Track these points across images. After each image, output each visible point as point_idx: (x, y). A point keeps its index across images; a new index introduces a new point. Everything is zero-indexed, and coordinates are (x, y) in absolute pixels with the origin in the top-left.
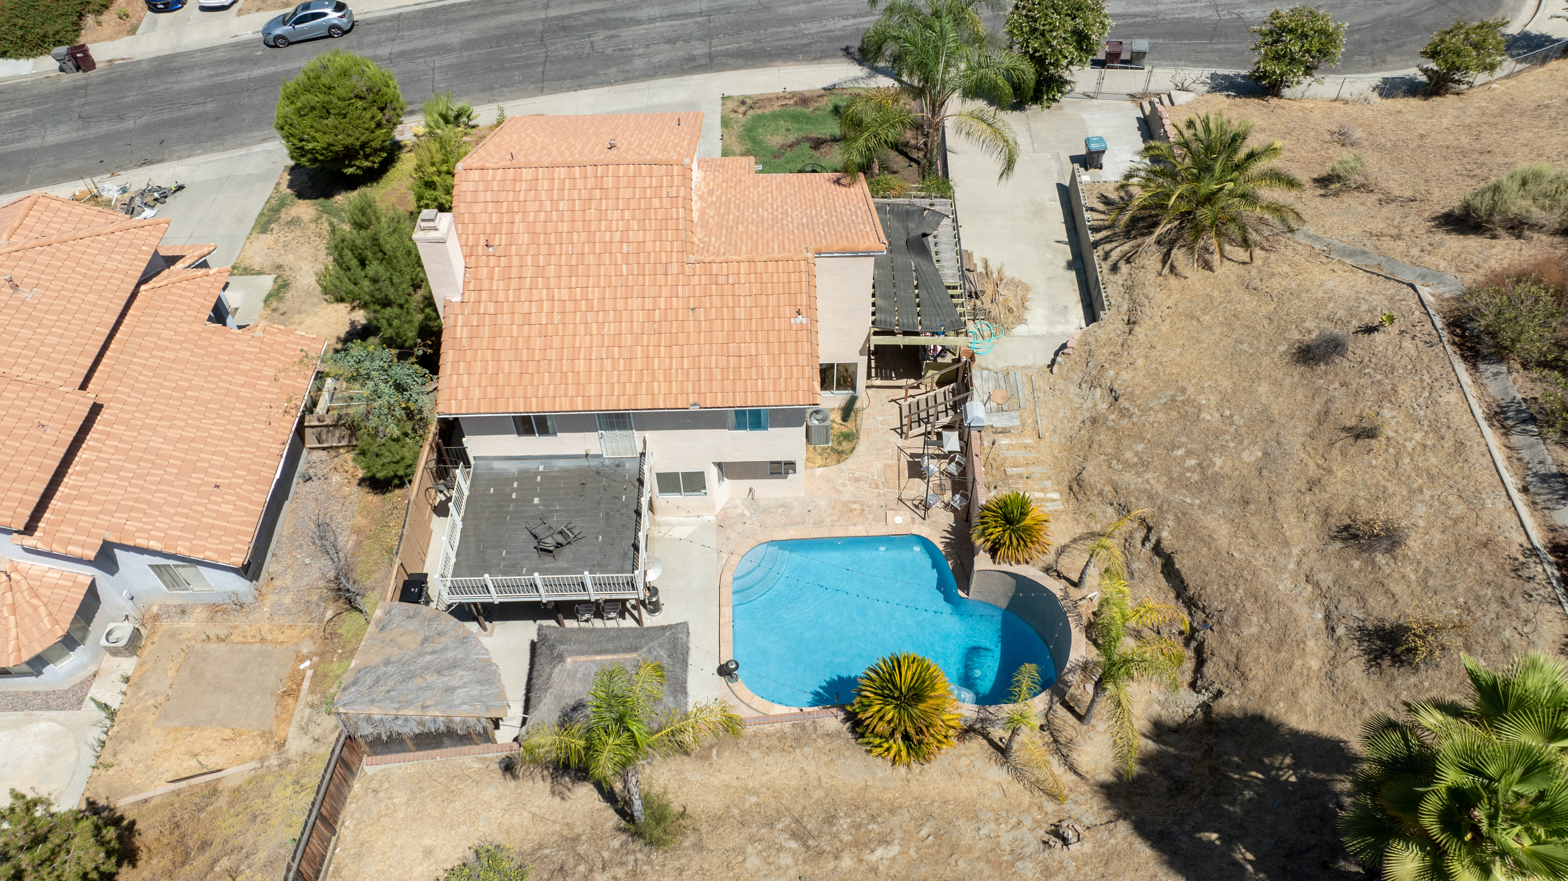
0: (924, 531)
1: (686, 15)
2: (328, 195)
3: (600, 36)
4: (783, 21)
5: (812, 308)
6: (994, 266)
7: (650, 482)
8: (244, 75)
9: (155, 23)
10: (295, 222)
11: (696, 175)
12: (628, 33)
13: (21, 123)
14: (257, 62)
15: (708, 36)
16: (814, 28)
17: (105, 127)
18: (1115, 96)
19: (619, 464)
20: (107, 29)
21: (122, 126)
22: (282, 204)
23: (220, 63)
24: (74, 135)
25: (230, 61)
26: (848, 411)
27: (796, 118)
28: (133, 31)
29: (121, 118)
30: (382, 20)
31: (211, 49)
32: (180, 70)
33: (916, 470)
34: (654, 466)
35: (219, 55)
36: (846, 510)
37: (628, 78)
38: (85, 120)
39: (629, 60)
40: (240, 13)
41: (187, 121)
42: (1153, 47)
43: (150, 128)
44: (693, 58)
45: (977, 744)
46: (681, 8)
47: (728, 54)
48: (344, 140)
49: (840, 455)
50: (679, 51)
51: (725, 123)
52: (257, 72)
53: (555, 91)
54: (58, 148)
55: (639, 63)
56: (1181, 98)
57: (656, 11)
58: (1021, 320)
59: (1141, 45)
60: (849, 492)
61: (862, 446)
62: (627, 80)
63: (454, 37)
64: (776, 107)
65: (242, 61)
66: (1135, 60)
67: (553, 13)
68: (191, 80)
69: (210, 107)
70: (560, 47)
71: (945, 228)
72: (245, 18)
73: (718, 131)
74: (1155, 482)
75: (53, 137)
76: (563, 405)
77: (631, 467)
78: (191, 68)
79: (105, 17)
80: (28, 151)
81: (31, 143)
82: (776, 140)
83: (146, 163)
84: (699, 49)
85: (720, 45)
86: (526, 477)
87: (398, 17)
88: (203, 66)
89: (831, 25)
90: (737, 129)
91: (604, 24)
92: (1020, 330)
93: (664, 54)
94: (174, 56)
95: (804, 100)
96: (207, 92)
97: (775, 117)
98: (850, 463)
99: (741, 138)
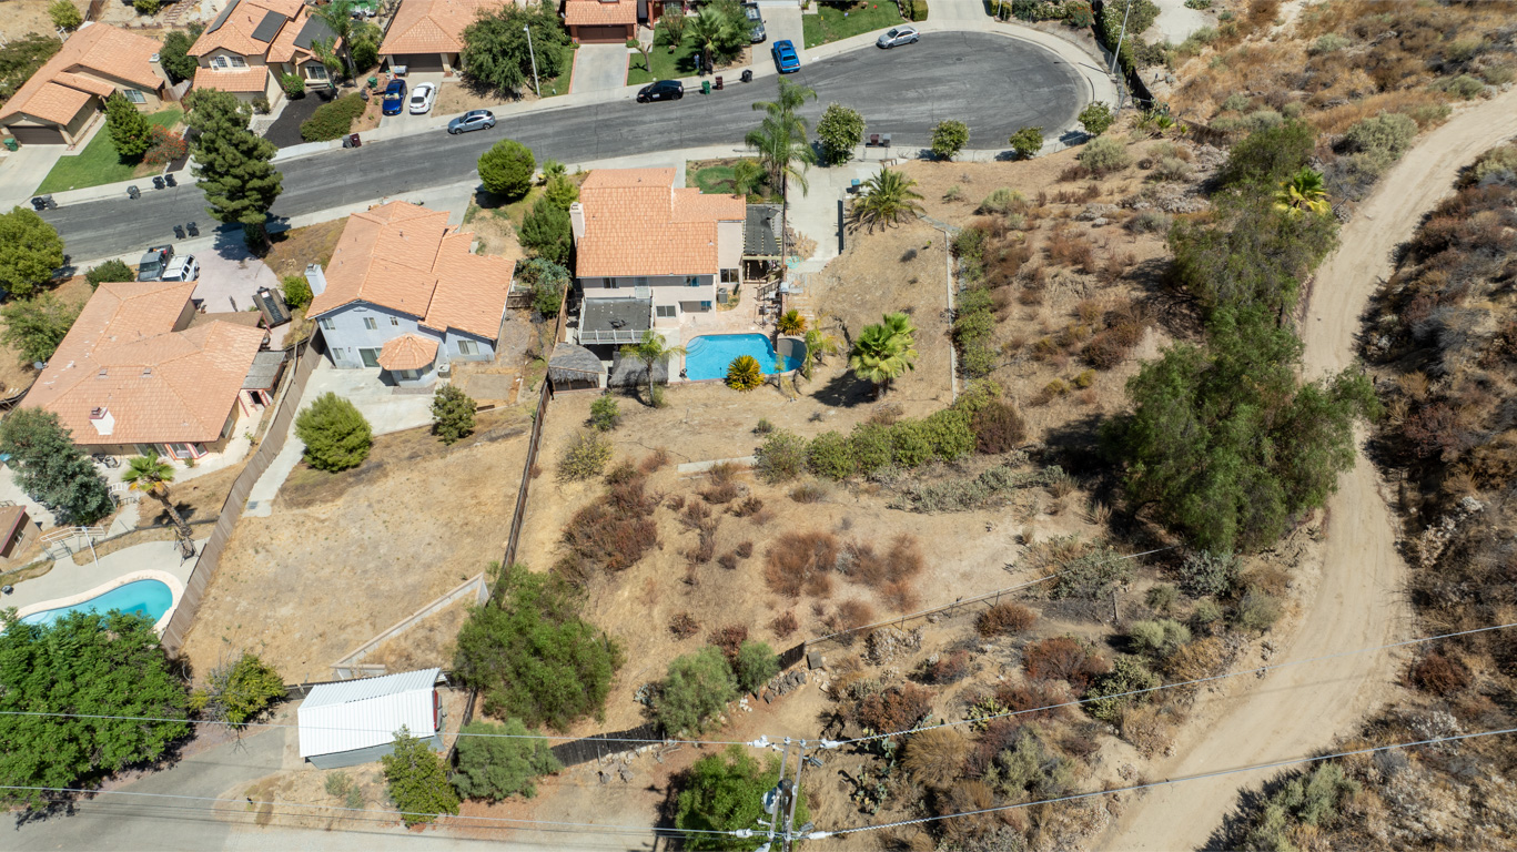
0: (763, 332)
1: (669, 120)
2: (497, 207)
3: (625, 130)
4: (719, 123)
5: (716, 240)
6: (803, 234)
7: (654, 310)
8: (442, 149)
9: (387, 122)
10: (482, 219)
11: (673, 194)
12: (639, 129)
13: (332, 173)
14: (447, 142)
15: (680, 130)
16: (733, 126)
17: (375, 175)
18: (873, 161)
19: (642, 301)
20: (364, 125)
21: (384, 174)
22: (475, 211)
23: (427, 142)
24: (360, 179)
25: (432, 141)
26: (736, 291)
27: (721, 171)
28: (377, 125)
29: (382, 170)
30: (510, 120)
31: (420, 135)
32: (407, 146)
33: (762, 312)
34: (656, 302)
35: (426, 138)
36: (733, 326)
37: (640, 151)
38: (364, 171)
39: (640, 142)
40: (432, 115)
41: (417, 172)
42: (893, 137)
43: (397, 176)
44: (672, 142)
45: (770, 387)
46: (666, 116)
47: (689, 140)
48: (511, 180)
49: (731, 307)
50: (666, 138)
51: (688, 173)
52: (448, 147)
53: (603, 158)
54: (353, 186)
55: (645, 144)
56: (901, 161)
57: (654, 117)
58: (811, 255)
59: (887, 136)
60: (734, 319)
61: (740, 304)
62: (639, 152)
63: (549, 130)
64: (713, 166)
65: (438, 141)
66: (885, 144)
67: (600, 118)
68: (414, 151)
69: (427, 165)
70: (605, 135)
71: (778, 216)
72: (436, 119)
73: (684, 177)
74: (846, 306)
75: (350, 180)
76: (623, 274)
77: (647, 302)
78: (412, 145)
79: (362, 119)
80: (340, 187)
81: (340, 183)
82: (711, 181)
83: (400, 192)
84: (675, 137)
85: (686, 135)
86: (606, 305)
87: (518, 118)
88: (418, 144)
89: (742, 125)
90: (693, 176)
91: (627, 124)
92: (811, 259)
93: (657, 140)
94: (401, 139)
95: (726, 162)
96: (425, 157)
97: (712, 170)
98: (735, 310)
99: (695, 180)
